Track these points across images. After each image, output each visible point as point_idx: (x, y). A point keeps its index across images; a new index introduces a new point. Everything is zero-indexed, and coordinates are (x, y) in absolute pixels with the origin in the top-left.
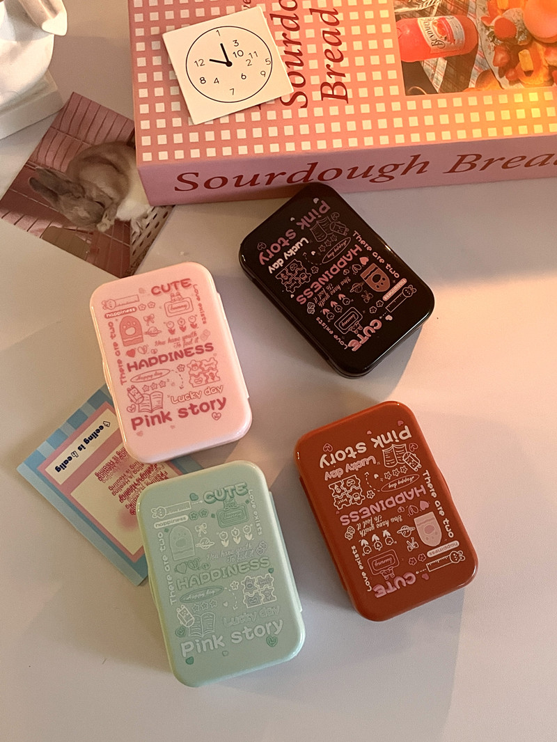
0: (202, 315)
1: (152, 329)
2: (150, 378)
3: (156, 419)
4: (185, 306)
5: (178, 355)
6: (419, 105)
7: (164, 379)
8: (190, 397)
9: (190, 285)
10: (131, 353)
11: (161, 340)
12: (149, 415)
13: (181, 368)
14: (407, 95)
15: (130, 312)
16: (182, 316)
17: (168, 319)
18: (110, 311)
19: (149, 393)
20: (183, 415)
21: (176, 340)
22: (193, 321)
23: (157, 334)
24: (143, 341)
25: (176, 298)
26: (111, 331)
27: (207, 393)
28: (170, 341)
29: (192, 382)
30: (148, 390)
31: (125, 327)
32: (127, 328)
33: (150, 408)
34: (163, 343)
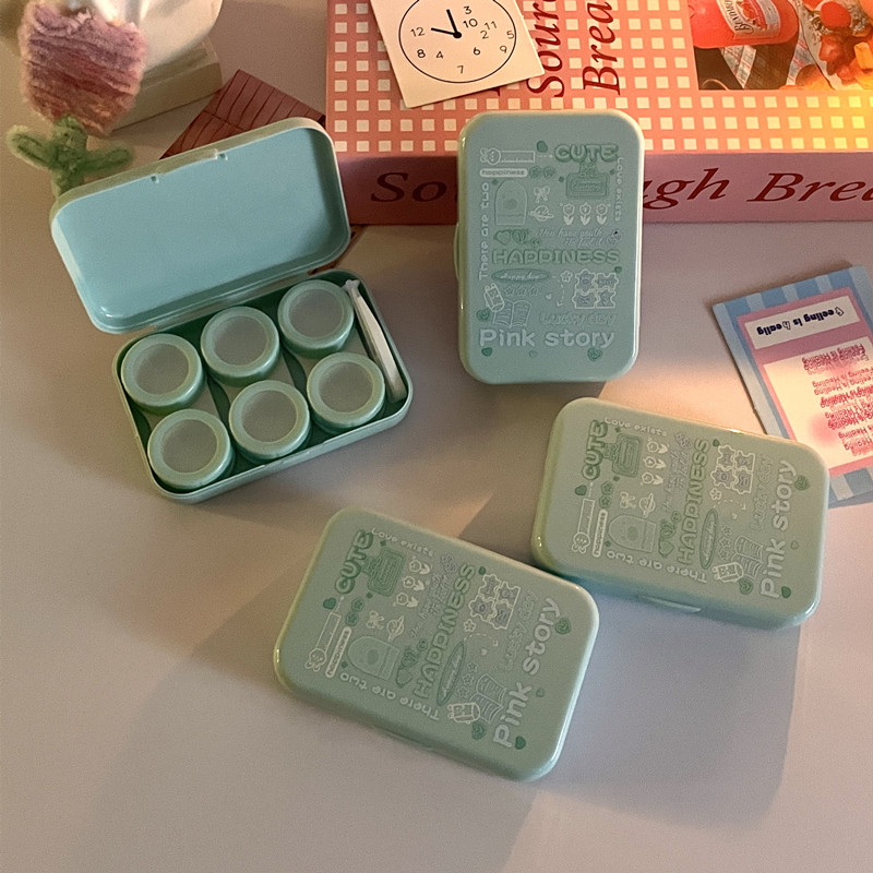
6: (718, 103)
14: (700, 89)
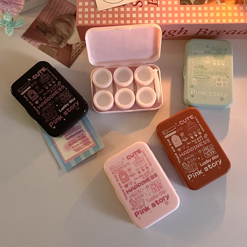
0: (149, 163)
1: (131, 174)
2: (136, 194)
3: (144, 211)
4: (142, 161)
5: (145, 182)
7: (142, 193)
8: (154, 198)
9: (141, 151)
10: (126, 186)
11: (136, 177)
12: (141, 209)
13: (147, 187)
15: (121, 169)
16: (142, 165)
17: (136, 168)
18: (113, 171)
19: (138, 200)
20: (154, 206)
21: (142, 175)
22: (146, 166)
23: (134, 175)
24: (129, 180)
25: (137, 158)
26: (116, 179)
27: (160, 194)
28: (140, 177)
29: (153, 191)
30: (137, 199)
31: (121, 176)
32: (122, 176)
33: (140, 207)
34: (138, 178)
